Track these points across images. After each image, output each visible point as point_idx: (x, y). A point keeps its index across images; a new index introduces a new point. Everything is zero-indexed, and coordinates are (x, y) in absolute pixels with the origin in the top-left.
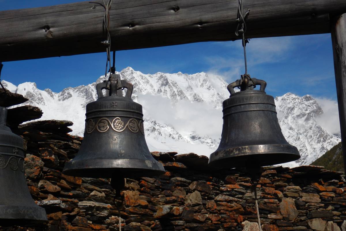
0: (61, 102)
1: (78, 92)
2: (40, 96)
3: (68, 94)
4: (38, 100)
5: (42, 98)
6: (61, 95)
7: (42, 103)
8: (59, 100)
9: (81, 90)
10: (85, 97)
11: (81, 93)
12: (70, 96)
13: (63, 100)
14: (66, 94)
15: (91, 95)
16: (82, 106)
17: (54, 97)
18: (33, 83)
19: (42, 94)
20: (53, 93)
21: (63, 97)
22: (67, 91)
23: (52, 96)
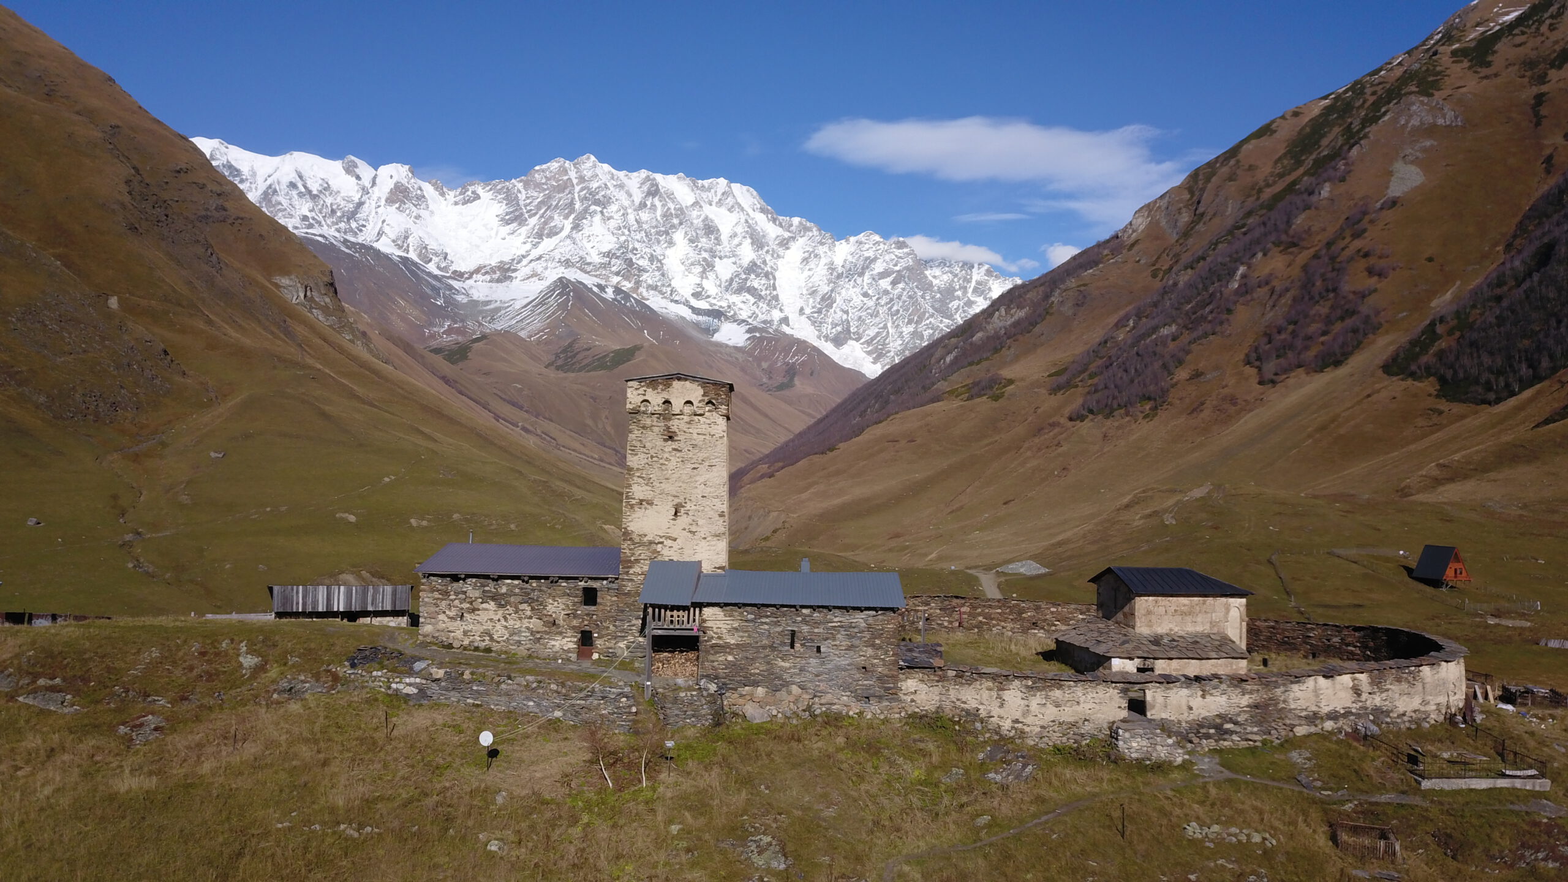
0: (460, 207)
1: (492, 192)
2: (419, 192)
3: (474, 192)
4: (415, 199)
5: (424, 197)
6: (460, 194)
7: (423, 205)
8: (456, 203)
9: (498, 187)
10: (505, 202)
11: (498, 195)
12: (478, 197)
13: (463, 204)
14: (469, 193)
15: (517, 199)
16: (497, 219)
17: (447, 196)
18: (407, 167)
19: (423, 188)
20: (445, 190)
21: (464, 199)
22: (471, 189)
23: (443, 194)
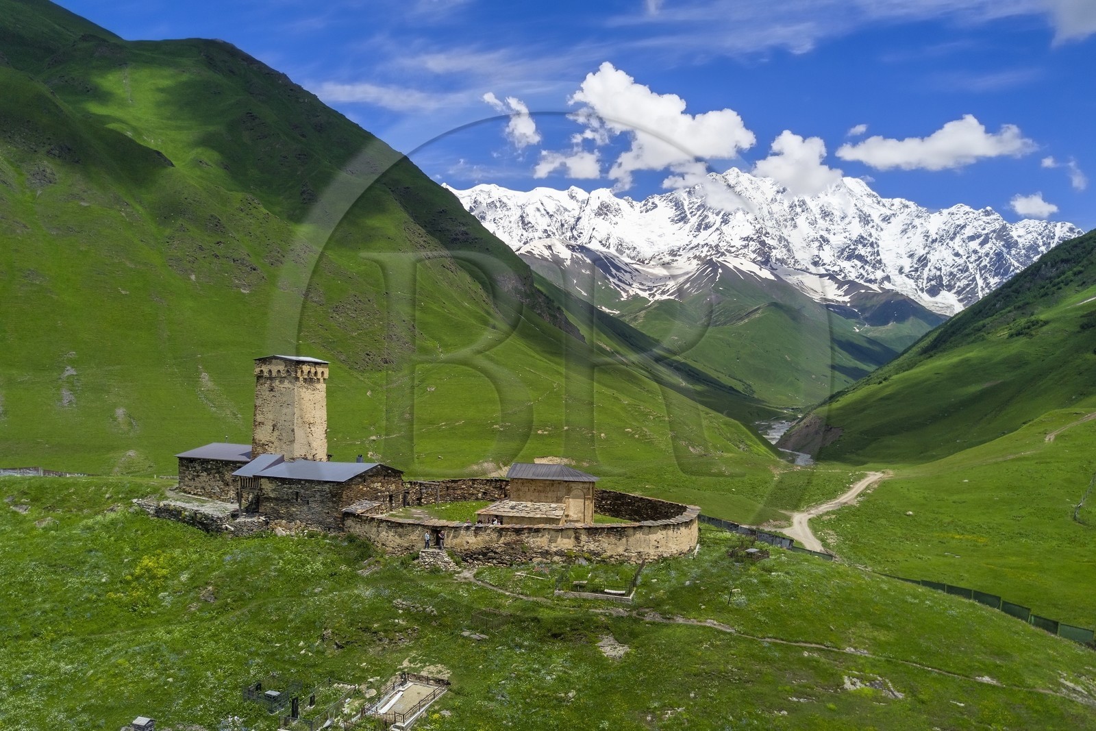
1: (665, 201)
3: (653, 203)
4: (614, 211)
6: (644, 205)
7: (620, 215)
8: (641, 212)
9: (670, 198)
10: (674, 208)
11: (669, 203)
12: (656, 206)
13: (646, 212)
14: (650, 204)
15: (682, 205)
16: (669, 220)
17: (635, 207)
18: (609, 190)
19: (620, 204)
21: (647, 208)
22: (651, 200)
23: (632, 206)
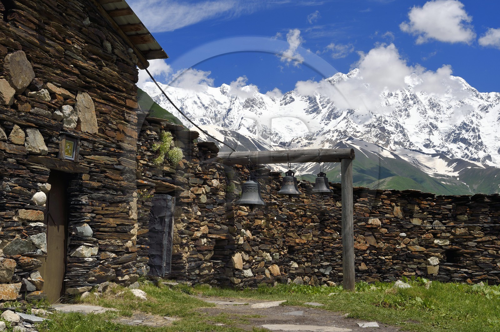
1: (301, 96)
2: (261, 100)
3: (291, 98)
4: (259, 104)
6: (283, 100)
7: (264, 107)
8: (281, 105)
10: (308, 101)
11: (304, 98)
12: (293, 100)
13: (285, 105)
14: (288, 98)
17: (276, 101)
19: (263, 98)
21: (285, 101)
22: (289, 95)
